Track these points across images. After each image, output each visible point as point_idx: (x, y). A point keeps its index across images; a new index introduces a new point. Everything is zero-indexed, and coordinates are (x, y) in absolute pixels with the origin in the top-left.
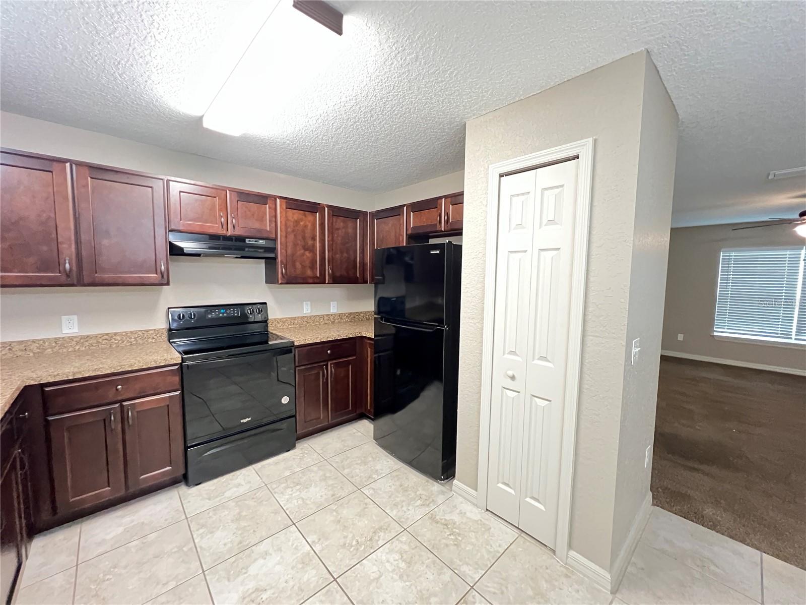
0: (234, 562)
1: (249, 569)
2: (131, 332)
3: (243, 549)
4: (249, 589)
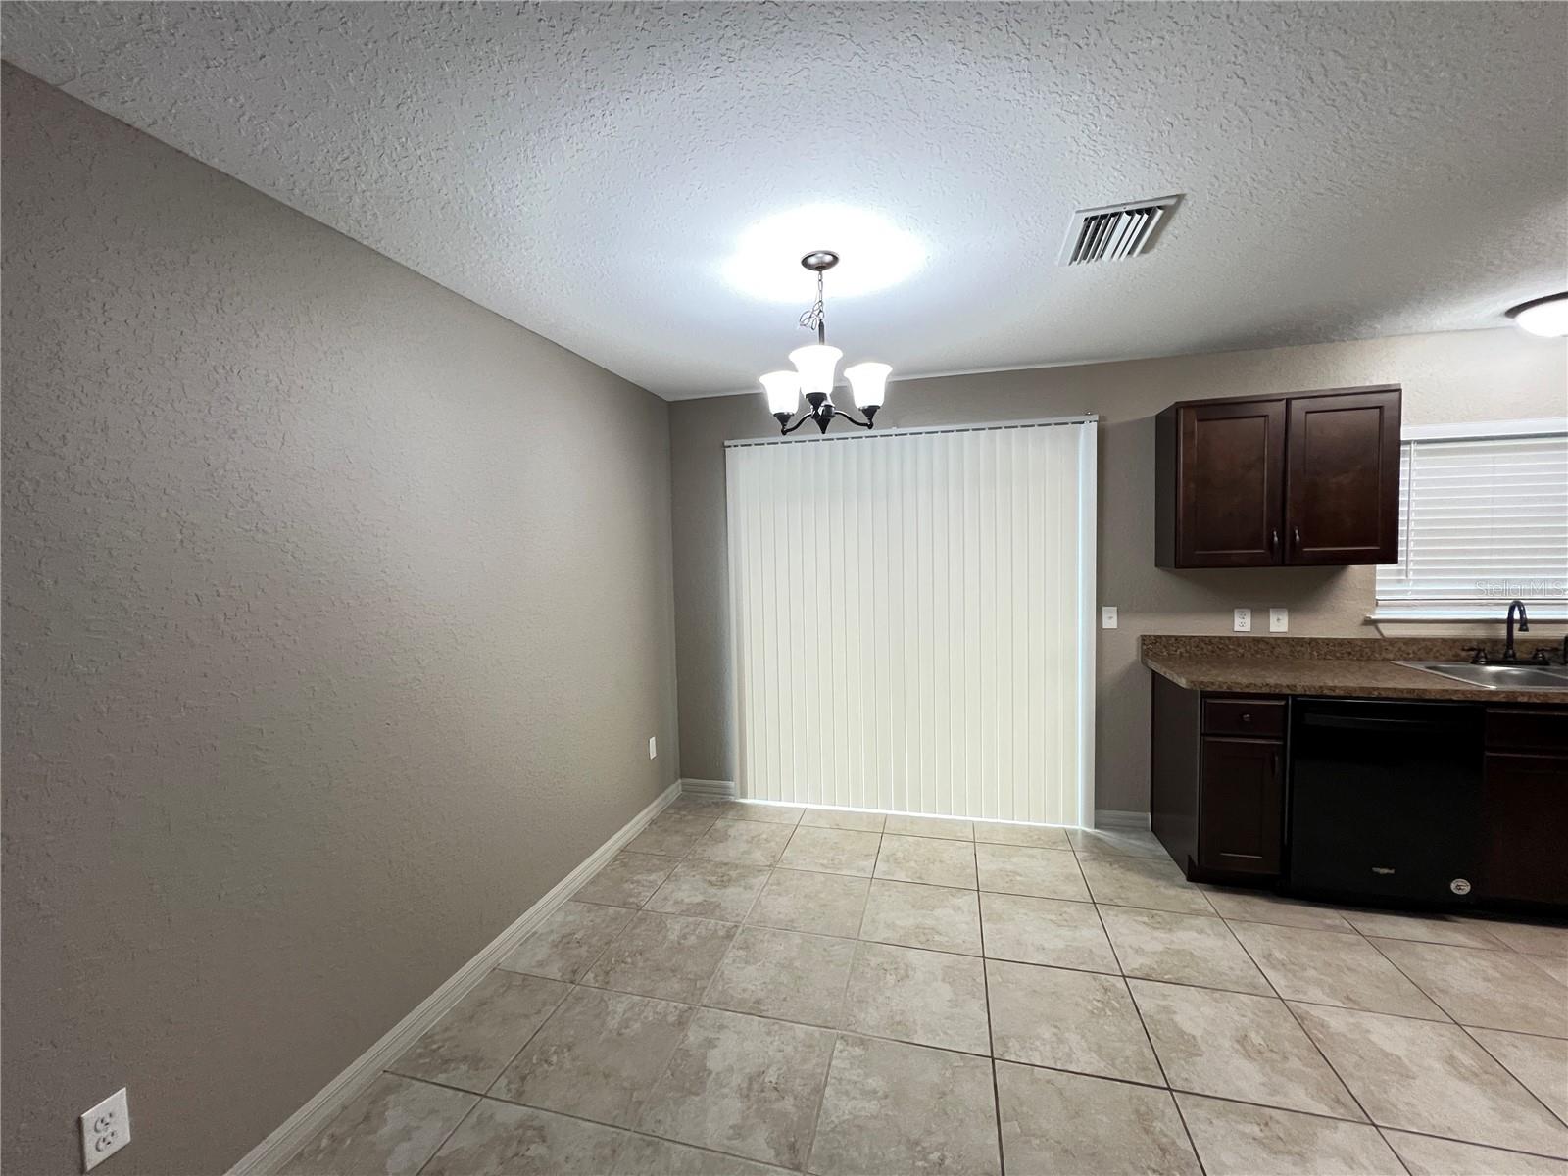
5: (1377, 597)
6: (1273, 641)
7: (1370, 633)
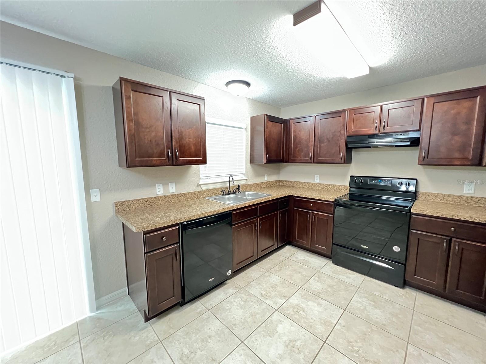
0: (310, 295)
1: (310, 301)
2: (335, 185)
3: (317, 295)
4: (301, 305)
5: (200, 176)
6: (171, 196)
7: (199, 189)
